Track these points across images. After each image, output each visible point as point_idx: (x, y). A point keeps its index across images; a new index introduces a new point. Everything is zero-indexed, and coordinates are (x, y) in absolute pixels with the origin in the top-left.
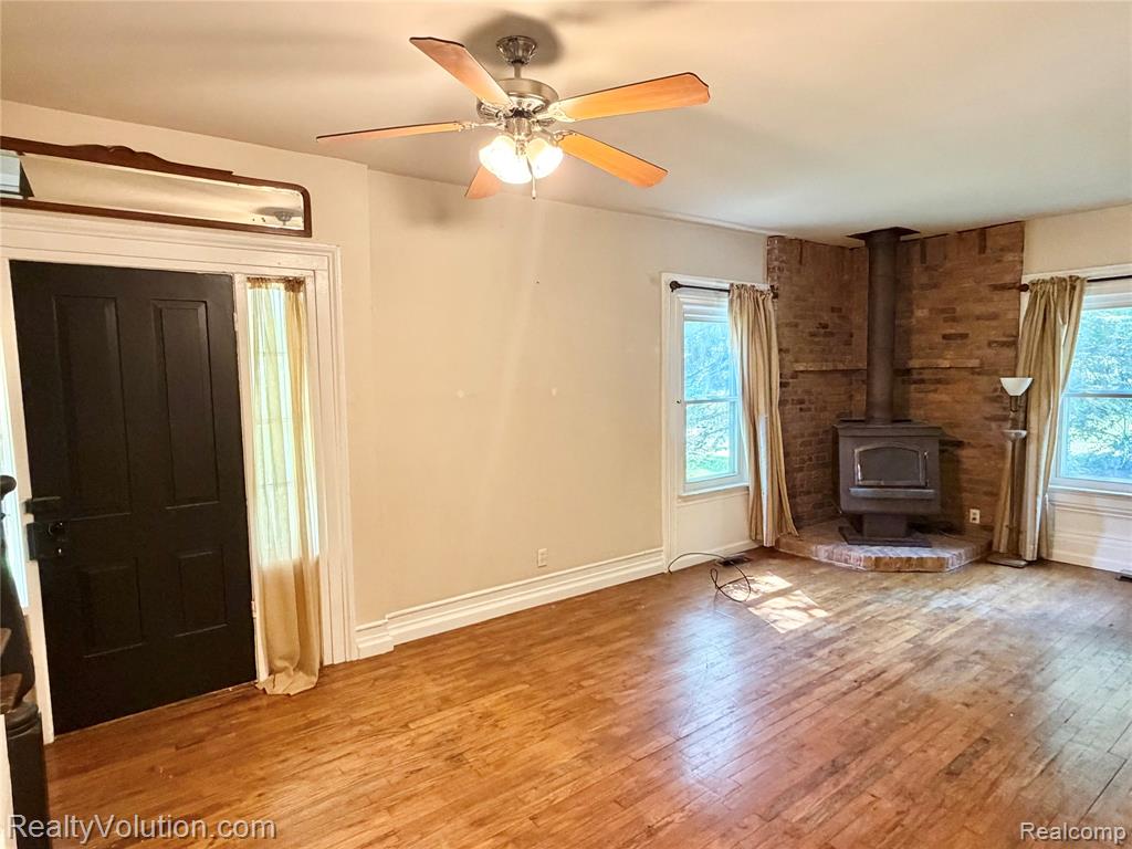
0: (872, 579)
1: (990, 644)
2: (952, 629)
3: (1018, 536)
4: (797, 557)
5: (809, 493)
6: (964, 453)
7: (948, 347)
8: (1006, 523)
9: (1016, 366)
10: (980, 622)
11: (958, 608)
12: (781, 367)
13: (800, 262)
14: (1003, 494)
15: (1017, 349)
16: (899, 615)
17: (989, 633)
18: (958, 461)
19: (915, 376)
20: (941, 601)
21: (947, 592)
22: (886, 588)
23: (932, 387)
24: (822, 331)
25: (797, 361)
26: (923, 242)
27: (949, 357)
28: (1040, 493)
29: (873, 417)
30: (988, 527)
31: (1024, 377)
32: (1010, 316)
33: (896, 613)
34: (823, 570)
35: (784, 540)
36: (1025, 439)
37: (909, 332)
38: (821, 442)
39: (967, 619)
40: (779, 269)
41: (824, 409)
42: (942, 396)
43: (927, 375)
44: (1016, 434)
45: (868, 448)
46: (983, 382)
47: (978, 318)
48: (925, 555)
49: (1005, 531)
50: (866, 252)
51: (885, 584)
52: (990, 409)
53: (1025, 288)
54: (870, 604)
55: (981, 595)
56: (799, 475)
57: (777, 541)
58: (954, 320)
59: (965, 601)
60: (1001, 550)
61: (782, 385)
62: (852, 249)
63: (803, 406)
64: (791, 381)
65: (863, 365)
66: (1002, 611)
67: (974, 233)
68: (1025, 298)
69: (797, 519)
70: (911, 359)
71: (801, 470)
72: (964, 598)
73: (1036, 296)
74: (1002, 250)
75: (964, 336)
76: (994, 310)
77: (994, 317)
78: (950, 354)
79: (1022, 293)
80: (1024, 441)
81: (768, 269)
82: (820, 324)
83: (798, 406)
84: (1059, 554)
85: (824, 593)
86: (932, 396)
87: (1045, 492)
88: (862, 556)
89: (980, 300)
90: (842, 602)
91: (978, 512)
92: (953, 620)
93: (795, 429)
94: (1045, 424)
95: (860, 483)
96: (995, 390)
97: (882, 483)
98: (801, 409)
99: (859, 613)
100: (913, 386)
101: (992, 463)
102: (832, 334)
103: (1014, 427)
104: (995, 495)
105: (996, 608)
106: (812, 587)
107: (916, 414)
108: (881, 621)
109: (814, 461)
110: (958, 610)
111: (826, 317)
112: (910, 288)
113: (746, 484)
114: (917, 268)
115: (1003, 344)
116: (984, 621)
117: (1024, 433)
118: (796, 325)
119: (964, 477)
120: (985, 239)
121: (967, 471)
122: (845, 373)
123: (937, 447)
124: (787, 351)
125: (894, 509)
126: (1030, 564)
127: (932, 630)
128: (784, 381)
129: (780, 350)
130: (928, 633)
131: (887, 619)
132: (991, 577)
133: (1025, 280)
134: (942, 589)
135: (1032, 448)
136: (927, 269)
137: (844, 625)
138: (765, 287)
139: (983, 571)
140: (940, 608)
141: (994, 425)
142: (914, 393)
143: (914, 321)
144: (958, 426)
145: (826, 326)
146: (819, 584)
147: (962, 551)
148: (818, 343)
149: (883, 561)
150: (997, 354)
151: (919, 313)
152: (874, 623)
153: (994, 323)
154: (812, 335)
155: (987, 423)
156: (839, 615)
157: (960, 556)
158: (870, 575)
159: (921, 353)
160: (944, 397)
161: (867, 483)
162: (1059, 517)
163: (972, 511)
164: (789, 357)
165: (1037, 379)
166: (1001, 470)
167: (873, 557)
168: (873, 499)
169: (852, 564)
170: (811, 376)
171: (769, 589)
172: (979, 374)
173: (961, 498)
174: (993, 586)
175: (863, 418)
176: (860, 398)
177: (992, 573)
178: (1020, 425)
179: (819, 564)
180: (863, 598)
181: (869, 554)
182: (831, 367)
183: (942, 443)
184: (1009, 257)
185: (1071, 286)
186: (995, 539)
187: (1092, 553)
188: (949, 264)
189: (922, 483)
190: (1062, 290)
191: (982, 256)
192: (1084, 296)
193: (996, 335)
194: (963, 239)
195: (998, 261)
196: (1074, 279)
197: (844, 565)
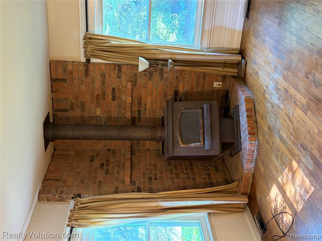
0: (264, 137)
1: (300, 71)
2: (292, 91)
3: (228, 64)
4: (253, 182)
5: (209, 175)
6: (181, 89)
7: (120, 98)
8: (221, 69)
9: (132, 65)
10: (285, 78)
11: (277, 90)
12: (127, 192)
13: (58, 180)
14: (205, 71)
15: (122, 64)
16: (287, 120)
17: (292, 72)
18: (187, 92)
19: (136, 115)
20: (274, 98)
21: (267, 96)
22: (269, 128)
23: (143, 106)
24: (105, 167)
25: (124, 182)
26: (55, 110)
27: (125, 98)
28: (203, 53)
29: (161, 138)
30: (224, 78)
31: (138, 61)
32: (103, 67)
33: (286, 122)
34: (260, 166)
35: (242, 190)
36: (173, 60)
37: (109, 118)
38: (176, 167)
39: (283, 84)
40: (61, 194)
41: (155, 165)
42: (148, 101)
43: (135, 109)
44: (170, 64)
45: (180, 139)
46: (141, 81)
47: (103, 83)
48: (244, 108)
49: (225, 69)
50: (58, 142)
51: (266, 129)
52: (156, 76)
53: (88, 61)
54: (282, 137)
55: (267, 79)
56: (198, 180)
57: (244, 194)
58: (104, 94)
59: (271, 86)
60: (237, 71)
61: (139, 190)
62: (55, 150)
63: (153, 178)
64: (136, 186)
65: (128, 143)
66: (276, 67)
67: (53, 85)
69: (227, 182)
70: (126, 118)
71: (194, 179)
72: (270, 87)
73: (93, 55)
74: (65, 71)
75: (114, 90)
76: (99, 75)
77: (103, 76)
78: (124, 97)
79: (91, 62)
80: (174, 61)
81: (60, 201)
82: (101, 168)
83: (153, 180)
84: (236, 45)
85: (277, 164)
86: (148, 106)
87: (202, 51)
88: (248, 143)
89: (93, 82)
90: (283, 154)
91: (215, 83)
92: (286, 91)
93: (168, 183)
94: (165, 51)
95: (202, 143)
96: (145, 75)
97: (201, 131)
98: (156, 179)
99: (289, 142)
100: (142, 116)
101: (187, 76)
102: (108, 161)
103: (166, 65)
104: (205, 75)
105: (275, 70)
106: (274, 172)
107: (159, 114)
108: (294, 130)
109: (188, 171)
110: (279, 89)
111: (97, 164)
112: (83, 117)
113: (206, 215)
114: (70, 114)
115: (120, 71)
116: (284, 75)
117: (170, 61)
118: (100, 182)
119: (195, 90)
120: (59, 79)
121: (192, 89)
122: (132, 153)
123: (178, 103)
124: (117, 188)
125: (217, 126)
126: (243, 57)
127: (295, 101)
128: (136, 190)
129: (116, 192)
130: (298, 103)
131: (292, 126)
132: (254, 75)
133: (83, 60)
134: (265, 98)
135: (178, 57)
136: (72, 108)
137: (300, 151)
138: (72, 203)
139: (250, 79)
140: (279, 98)
141: (165, 75)
142: (146, 115)
143: (102, 116)
144: (166, 94)
145: (102, 165)
146: (271, 167)
147: (239, 90)
148: (113, 170)
149: (250, 131)
150: (125, 74)
151: (99, 112)
152: (296, 134)
153: (107, 76)
154: (107, 172)
155: (164, 78)
156: (293, 154)
157: (243, 91)
158: (260, 137)
159: (123, 111)
160: (149, 100)
161: (202, 139)
162: (216, 45)
163: (215, 86)
164: (121, 187)
165: (139, 55)
166: (190, 71)
167: (249, 136)
168: (212, 137)
169: (254, 148)
170: (134, 173)
171: (280, 198)
172: (136, 82)
173: (208, 91)
174: (259, 73)
175: (161, 143)
176: (148, 144)
177: (251, 75)
178: (165, 62)
179: (256, 168)
180: (278, 141)
181: (247, 138)
182: (129, 162)
183: (175, 100)
184: (70, 67)
185: (89, 39)
186: (230, 74)
187: (237, 29)
188: (71, 97)
189: (200, 110)
190: (91, 43)
191: (67, 81)
192: (96, 33)
193: (114, 74)
194: (56, 91)
195: (72, 73)
196: (85, 38)
197: (255, 153)
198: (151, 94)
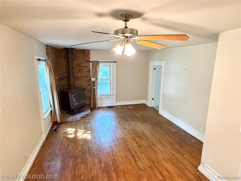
7: (79, 72)
13: (52, 52)
23: (77, 80)
31: (94, 78)
32: (89, 67)
40: (50, 54)
42: (79, 82)
45: (75, 95)
47: (84, 67)
49: (93, 104)
52: (87, 84)
53: (91, 62)
58: (80, 67)
60: (92, 108)
67: (82, 50)
68: (91, 64)
73: (93, 64)
74: (87, 55)
75: (82, 70)
76: (86, 65)
77: (87, 67)
78: (79, 73)
84: (98, 106)
86: (77, 82)
88: (79, 117)
89: (84, 63)
90: (88, 128)
91: (87, 102)
95: (75, 102)
97: (78, 101)
103: (93, 87)
104: (89, 98)
111: (55, 65)
113: (51, 109)
115: (89, 72)
117: (95, 88)
120: (84, 52)
126: (97, 109)
133: (91, 60)
134: (95, 118)
141: (88, 86)
145: (55, 67)
147: (90, 110)
148: (55, 72)
150: (88, 74)
158: (82, 120)
166: (91, 94)
168: (78, 105)
169: (78, 119)
172: (85, 77)
179: (70, 122)
184: (88, 56)
185: (98, 62)
186: (91, 106)
187: (103, 105)
188: (78, 56)
189: (84, 99)
190: (97, 63)
191: (84, 55)
192: (100, 64)
193: (87, 70)
194: (80, 51)
195: (87, 56)
196: (98, 61)
197: (76, 120)
198: (81, 82)
